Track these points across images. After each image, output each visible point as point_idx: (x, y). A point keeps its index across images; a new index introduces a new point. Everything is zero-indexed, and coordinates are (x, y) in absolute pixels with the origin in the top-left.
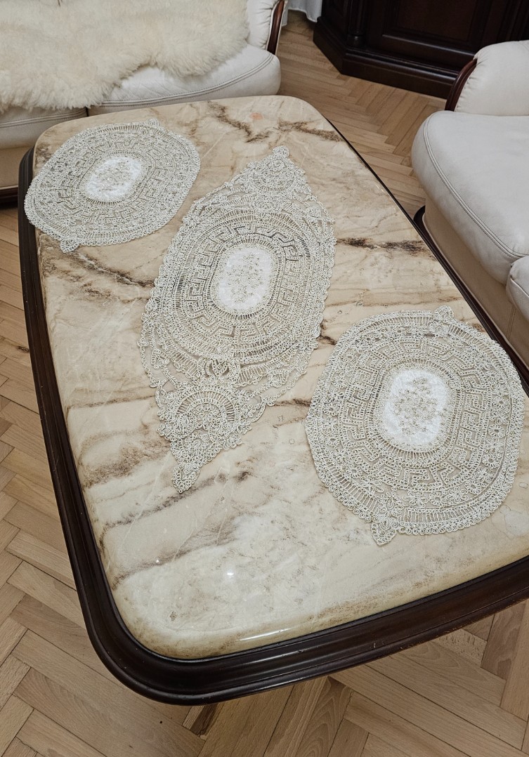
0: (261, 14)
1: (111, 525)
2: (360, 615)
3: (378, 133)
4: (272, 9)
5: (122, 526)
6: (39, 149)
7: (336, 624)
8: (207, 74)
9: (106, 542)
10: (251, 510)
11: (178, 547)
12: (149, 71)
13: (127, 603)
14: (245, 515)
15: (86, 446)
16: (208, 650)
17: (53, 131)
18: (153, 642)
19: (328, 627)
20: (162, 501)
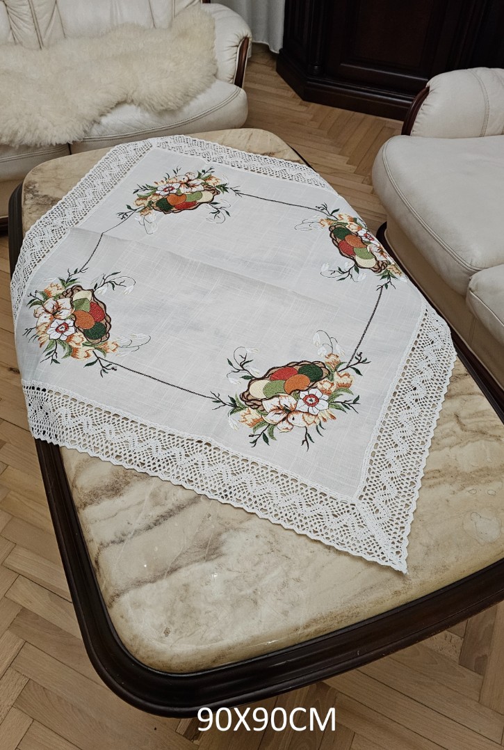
0: (228, 51)
1: (105, 544)
2: (344, 625)
3: (339, 154)
4: (238, 46)
5: (116, 545)
6: (27, 187)
7: (321, 634)
8: (180, 108)
9: (101, 561)
10: (236, 526)
11: (169, 565)
12: (126, 107)
13: (123, 620)
14: (231, 531)
15: (79, 469)
16: (201, 664)
17: (40, 169)
18: (148, 657)
19: (313, 637)
20: (152, 520)
